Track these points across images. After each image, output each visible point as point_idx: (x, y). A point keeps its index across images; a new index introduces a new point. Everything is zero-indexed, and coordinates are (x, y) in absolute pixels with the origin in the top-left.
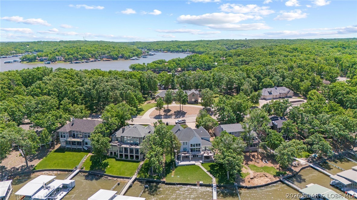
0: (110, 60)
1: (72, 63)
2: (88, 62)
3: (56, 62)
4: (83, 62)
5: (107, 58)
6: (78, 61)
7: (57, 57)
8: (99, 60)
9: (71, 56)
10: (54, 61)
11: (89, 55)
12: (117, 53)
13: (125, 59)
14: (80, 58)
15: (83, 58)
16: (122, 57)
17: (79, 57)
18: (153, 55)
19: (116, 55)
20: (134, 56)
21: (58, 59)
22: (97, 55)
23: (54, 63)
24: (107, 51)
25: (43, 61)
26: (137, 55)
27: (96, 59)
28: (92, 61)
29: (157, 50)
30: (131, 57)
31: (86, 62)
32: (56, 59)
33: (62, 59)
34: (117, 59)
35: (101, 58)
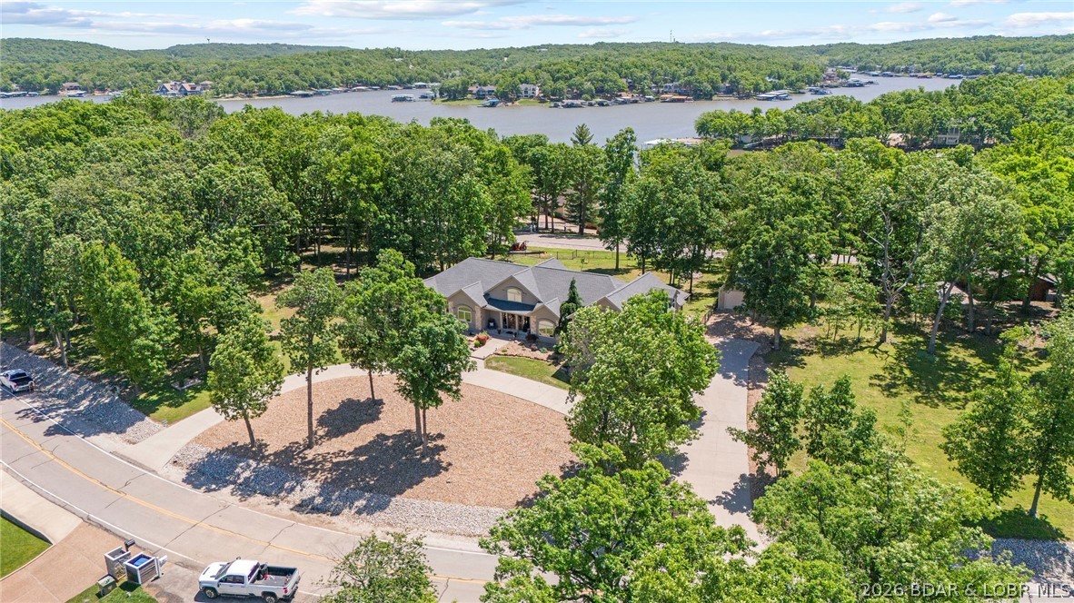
0: (683, 101)
1: (556, 106)
2: (607, 105)
3: (517, 103)
4: (591, 105)
5: (680, 94)
6: (576, 102)
7: (523, 87)
8: (649, 100)
9: (561, 84)
10: (511, 100)
11: (624, 80)
12: (716, 76)
13: (740, 98)
14: (589, 91)
15: (600, 91)
16: (729, 91)
17: (588, 85)
18: (861, 85)
19: (712, 82)
20: (775, 87)
21: (526, 92)
22: (647, 82)
23: (510, 104)
24: (684, 70)
25: (483, 99)
26: (791, 84)
27: (643, 93)
28: (625, 102)
29: (892, 69)
30: (763, 89)
31: (601, 104)
32: (518, 91)
33: (537, 92)
34: (712, 95)
35: (658, 92)
